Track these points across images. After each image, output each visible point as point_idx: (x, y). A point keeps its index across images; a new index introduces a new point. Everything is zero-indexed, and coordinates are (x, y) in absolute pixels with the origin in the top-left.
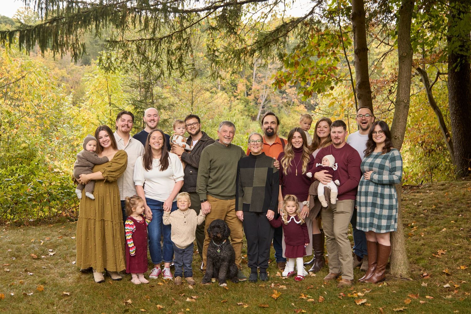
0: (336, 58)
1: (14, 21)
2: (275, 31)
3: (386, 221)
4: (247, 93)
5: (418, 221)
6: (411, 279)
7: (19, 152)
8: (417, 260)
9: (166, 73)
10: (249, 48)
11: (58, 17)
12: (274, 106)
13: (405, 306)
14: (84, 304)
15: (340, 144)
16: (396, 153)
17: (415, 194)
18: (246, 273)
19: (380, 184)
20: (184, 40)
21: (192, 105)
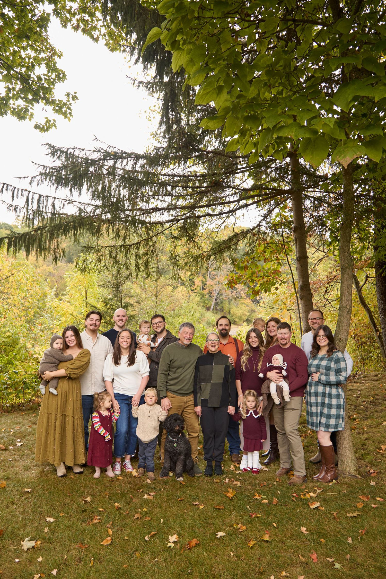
0: (279, 263)
1: (12, 226)
2: (228, 240)
3: (335, 420)
4: (203, 287)
5: (358, 413)
6: (359, 477)
7: (4, 340)
8: (362, 455)
9: (134, 274)
10: (205, 254)
11: (42, 226)
12: (225, 298)
13: (358, 511)
14: (44, 503)
15: (286, 344)
16: (340, 355)
17: (353, 384)
18: (202, 466)
19: (327, 385)
20: (150, 247)
21: (156, 298)
